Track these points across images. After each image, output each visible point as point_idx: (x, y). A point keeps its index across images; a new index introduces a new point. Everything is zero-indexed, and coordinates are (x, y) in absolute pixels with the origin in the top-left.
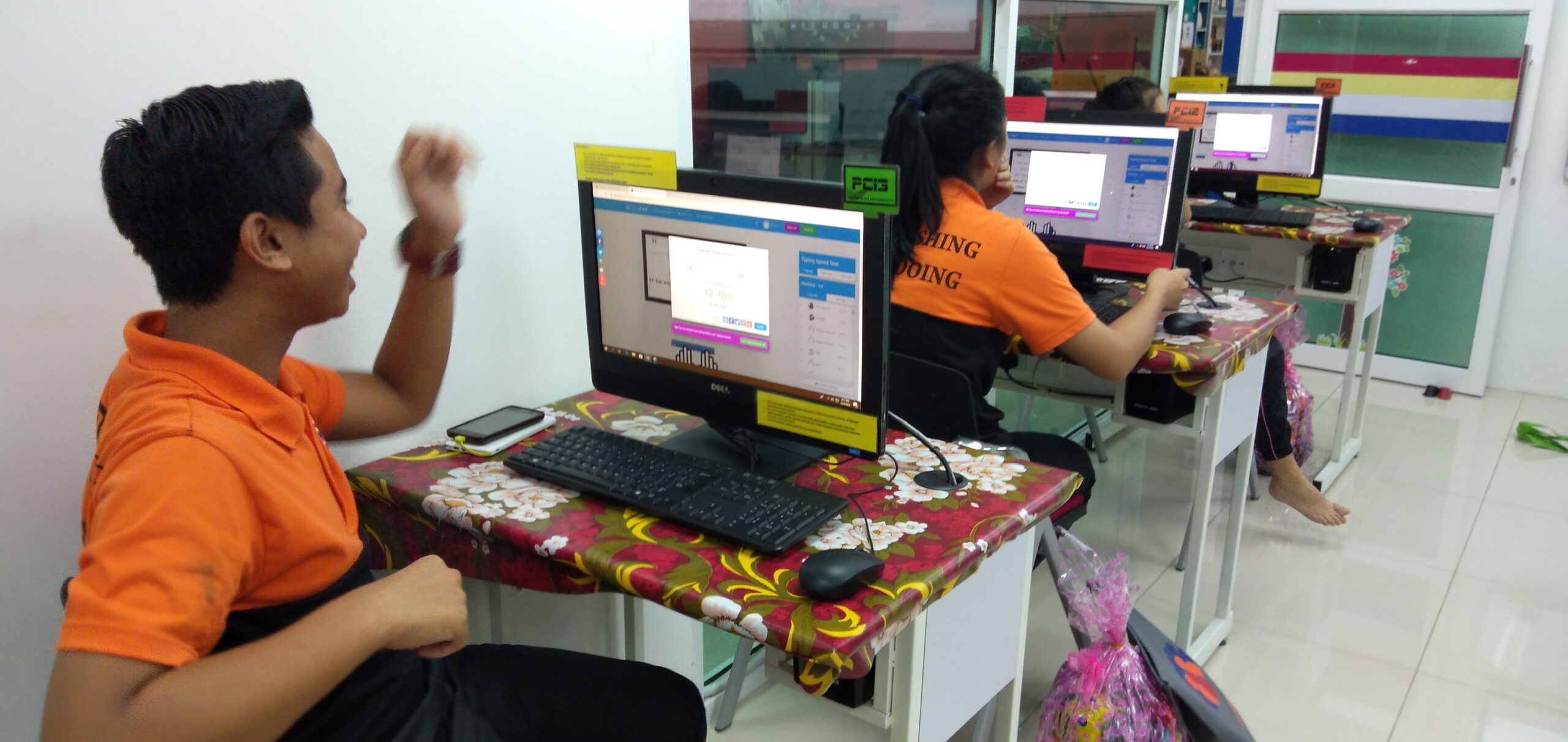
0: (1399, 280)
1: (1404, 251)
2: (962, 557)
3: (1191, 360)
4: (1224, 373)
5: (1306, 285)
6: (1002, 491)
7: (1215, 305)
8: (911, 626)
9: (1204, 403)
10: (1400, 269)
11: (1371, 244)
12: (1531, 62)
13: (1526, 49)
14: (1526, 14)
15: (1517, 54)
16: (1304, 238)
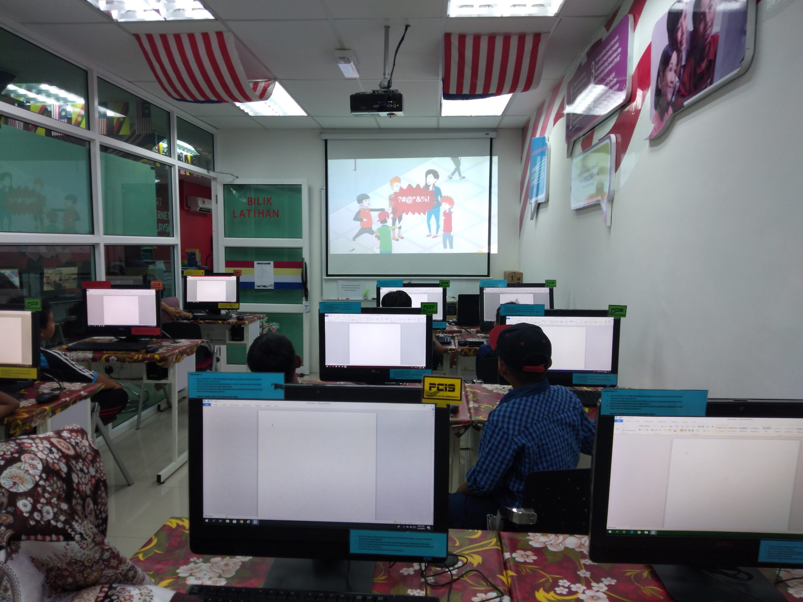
4: (174, 361)
5: (230, 340)
8: (46, 420)
9: (171, 371)
11: (244, 324)
12: (305, 263)
13: (303, 259)
14: (301, 248)
15: (300, 261)
16: (223, 323)
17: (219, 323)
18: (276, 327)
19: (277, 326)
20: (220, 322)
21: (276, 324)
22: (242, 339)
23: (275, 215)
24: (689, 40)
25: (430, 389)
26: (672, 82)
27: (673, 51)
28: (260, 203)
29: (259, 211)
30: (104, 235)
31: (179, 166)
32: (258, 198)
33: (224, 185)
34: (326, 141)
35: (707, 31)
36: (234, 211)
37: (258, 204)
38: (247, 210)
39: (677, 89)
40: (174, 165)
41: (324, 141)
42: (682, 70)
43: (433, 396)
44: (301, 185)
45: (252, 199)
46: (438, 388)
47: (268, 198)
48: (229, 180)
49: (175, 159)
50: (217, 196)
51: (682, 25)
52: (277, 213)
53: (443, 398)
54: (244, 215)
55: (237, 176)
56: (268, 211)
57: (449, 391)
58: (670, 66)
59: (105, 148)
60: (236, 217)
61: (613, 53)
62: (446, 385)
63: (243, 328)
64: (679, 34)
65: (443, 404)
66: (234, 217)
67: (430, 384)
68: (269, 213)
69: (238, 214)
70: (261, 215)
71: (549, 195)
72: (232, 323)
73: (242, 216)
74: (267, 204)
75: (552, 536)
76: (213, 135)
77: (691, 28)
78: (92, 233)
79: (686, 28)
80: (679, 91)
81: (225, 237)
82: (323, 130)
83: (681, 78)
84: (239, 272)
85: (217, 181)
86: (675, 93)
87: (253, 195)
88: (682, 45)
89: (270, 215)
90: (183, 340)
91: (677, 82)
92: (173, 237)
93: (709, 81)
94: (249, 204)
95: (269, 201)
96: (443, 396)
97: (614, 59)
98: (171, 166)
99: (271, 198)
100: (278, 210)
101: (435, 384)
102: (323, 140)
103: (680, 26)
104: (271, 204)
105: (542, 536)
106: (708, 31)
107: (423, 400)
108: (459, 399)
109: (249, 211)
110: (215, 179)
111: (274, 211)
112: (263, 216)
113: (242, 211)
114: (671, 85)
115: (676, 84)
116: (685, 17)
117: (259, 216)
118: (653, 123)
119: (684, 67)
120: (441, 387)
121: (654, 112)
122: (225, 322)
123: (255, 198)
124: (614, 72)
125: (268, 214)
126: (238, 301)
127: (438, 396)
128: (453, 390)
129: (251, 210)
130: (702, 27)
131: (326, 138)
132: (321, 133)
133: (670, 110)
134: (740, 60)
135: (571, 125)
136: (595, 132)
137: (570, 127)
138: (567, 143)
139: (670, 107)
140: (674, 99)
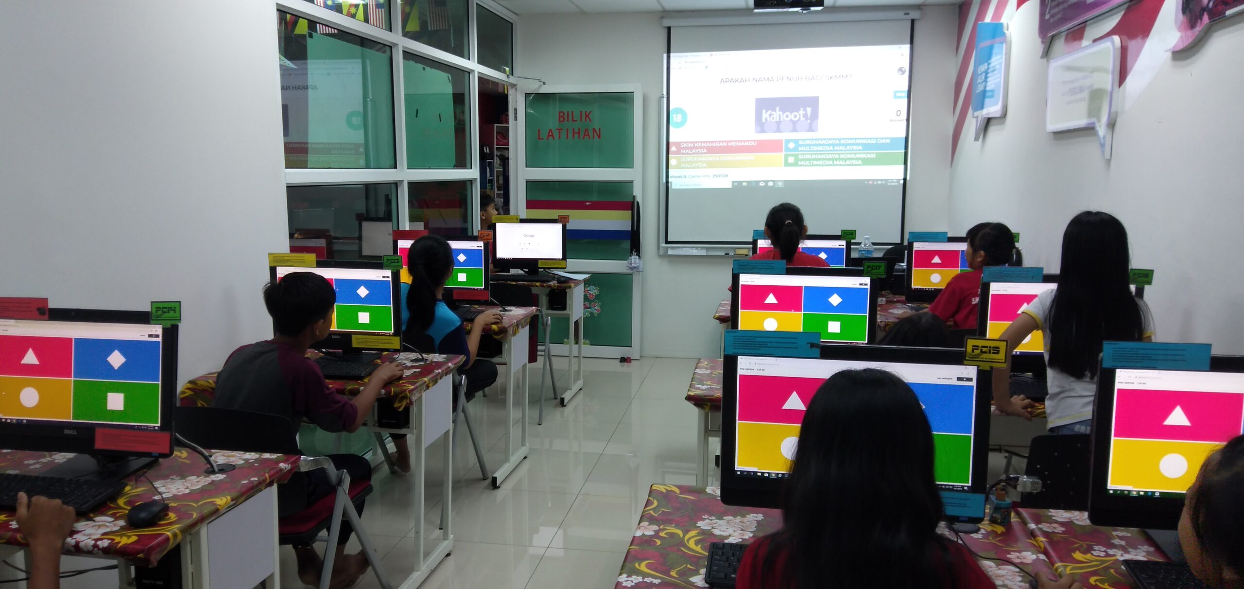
0: (596, 308)
1: (597, 293)
2: (435, 374)
3: (498, 327)
4: (511, 333)
5: (548, 309)
6: (442, 361)
7: (506, 310)
8: (422, 395)
9: (506, 347)
10: (596, 302)
11: (570, 287)
12: (638, 203)
13: (634, 197)
14: (632, 182)
15: (631, 200)
16: (543, 286)
17: (537, 286)
18: (595, 293)
19: (596, 291)
20: (538, 284)
21: (595, 288)
22: (564, 308)
23: (596, 136)
25: (973, 351)
28: (574, 120)
29: (574, 129)
30: (408, 169)
31: (478, 72)
32: (572, 112)
33: (526, 94)
34: (669, 29)
36: (539, 130)
37: (573, 121)
38: (557, 129)
40: (473, 71)
41: (667, 29)
43: (975, 358)
44: (633, 92)
45: (564, 113)
46: (982, 350)
47: (586, 112)
48: (534, 87)
49: (474, 62)
50: (516, 110)
52: (598, 132)
53: (986, 360)
54: (552, 136)
55: (544, 81)
56: (586, 130)
57: (993, 353)
59: (409, 55)
60: (543, 139)
62: (990, 347)
63: (565, 294)
65: (986, 367)
66: (539, 139)
67: (973, 346)
68: (588, 133)
69: (544, 135)
70: (576, 136)
71: (1007, 106)
72: (554, 286)
73: (551, 138)
74: (586, 120)
75: (1077, 513)
76: (512, 24)
78: (395, 167)
81: (526, 167)
82: (665, 13)
84: (566, 218)
85: (516, 89)
87: (567, 108)
89: (588, 135)
90: (513, 308)
92: (471, 168)
94: (560, 121)
95: (587, 116)
96: (986, 359)
98: (469, 72)
99: (590, 112)
100: (600, 129)
101: (978, 346)
102: (665, 27)
104: (590, 120)
105: (1065, 512)
107: (965, 362)
108: (1004, 361)
109: (560, 130)
110: (514, 86)
111: (594, 130)
112: (579, 138)
113: (550, 130)
117: (573, 138)
118: (1180, 31)
120: (984, 349)
122: (545, 285)
123: (568, 112)
125: (586, 133)
126: (565, 257)
127: (982, 358)
128: (998, 352)
129: (562, 129)
131: (668, 25)
132: (662, 18)
133: (1206, 18)
135: (1048, 14)
136: (1087, 29)
137: (1047, 17)
138: (1040, 38)
139: (1205, 14)
140: (1211, 4)
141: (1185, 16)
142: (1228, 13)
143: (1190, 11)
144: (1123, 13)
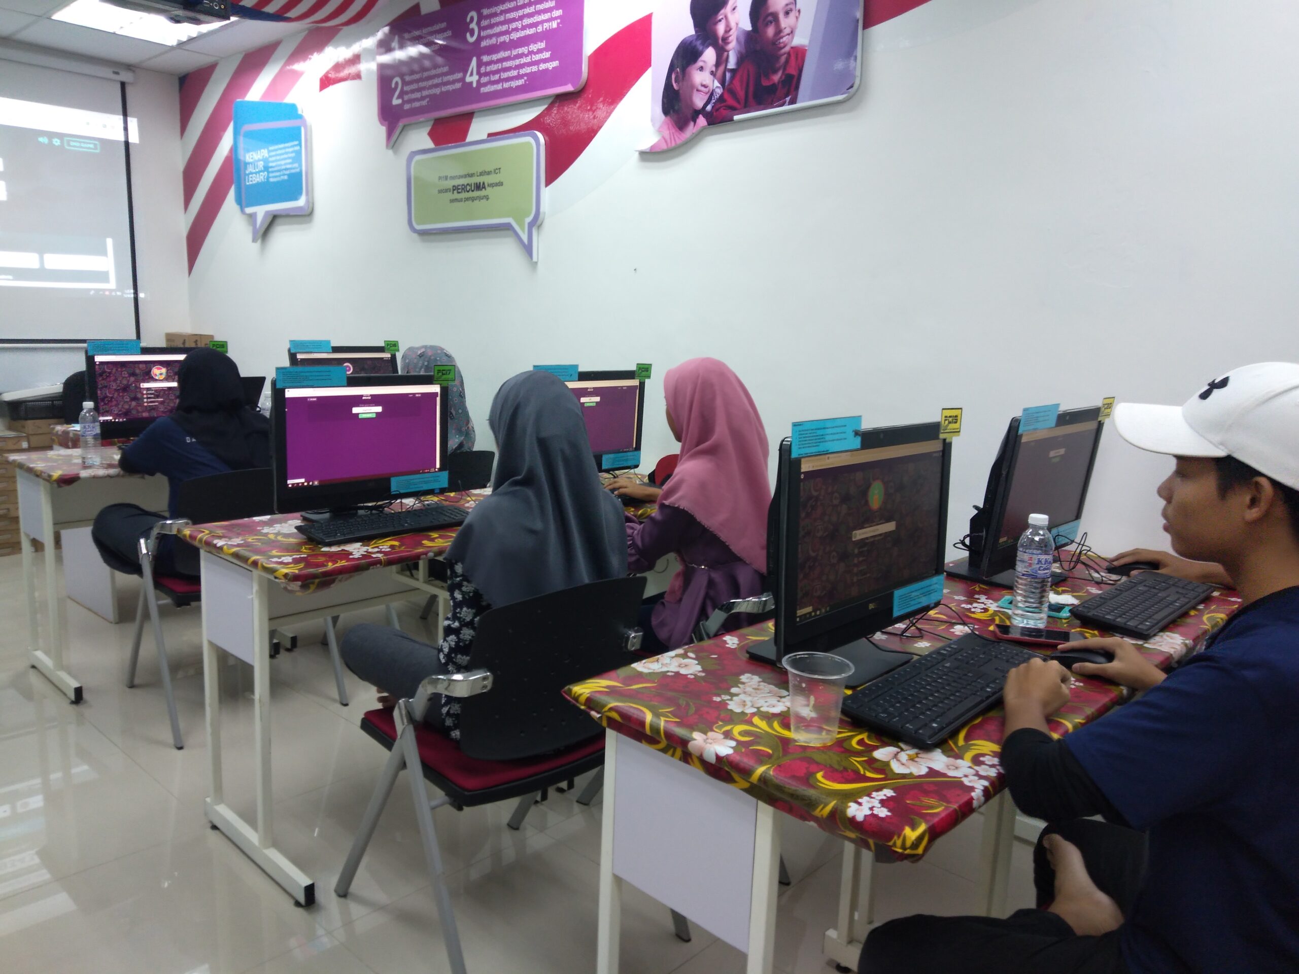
24: (742, 40)
25: (944, 423)
26: (705, 86)
27: (707, 47)
35: (782, 37)
39: (717, 96)
42: (728, 75)
43: (945, 430)
51: (726, 17)
58: (700, 63)
61: (539, 12)
64: (721, 29)
71: (313, 204)
77: (748, 27)
79: (737, 24)
80: (721, 98)
83: (726, 84)
86: (713, 101)
88: (729, 43)
91: (717, 87)
93: (788, 99)
97: (542, 22)
103: (722, 19)
106: (784, 39)
114: (703, 89)
115: (713, 91)
116: (734, 9)
118: (659, 131)
119: (731, 71)
121: (662, 117)
124: (542, 41)
130: (771, 31)
133: (702, 121)
134: (848, 87)
135: (398, 98)
136: (474, 120)
137: (396, 101)
138: (382, 124)
139: (701, 116)
140: (709, 108)
141: (669, 117)
142: (736, 118)
143: (676, 112)
144: (545, 106)
